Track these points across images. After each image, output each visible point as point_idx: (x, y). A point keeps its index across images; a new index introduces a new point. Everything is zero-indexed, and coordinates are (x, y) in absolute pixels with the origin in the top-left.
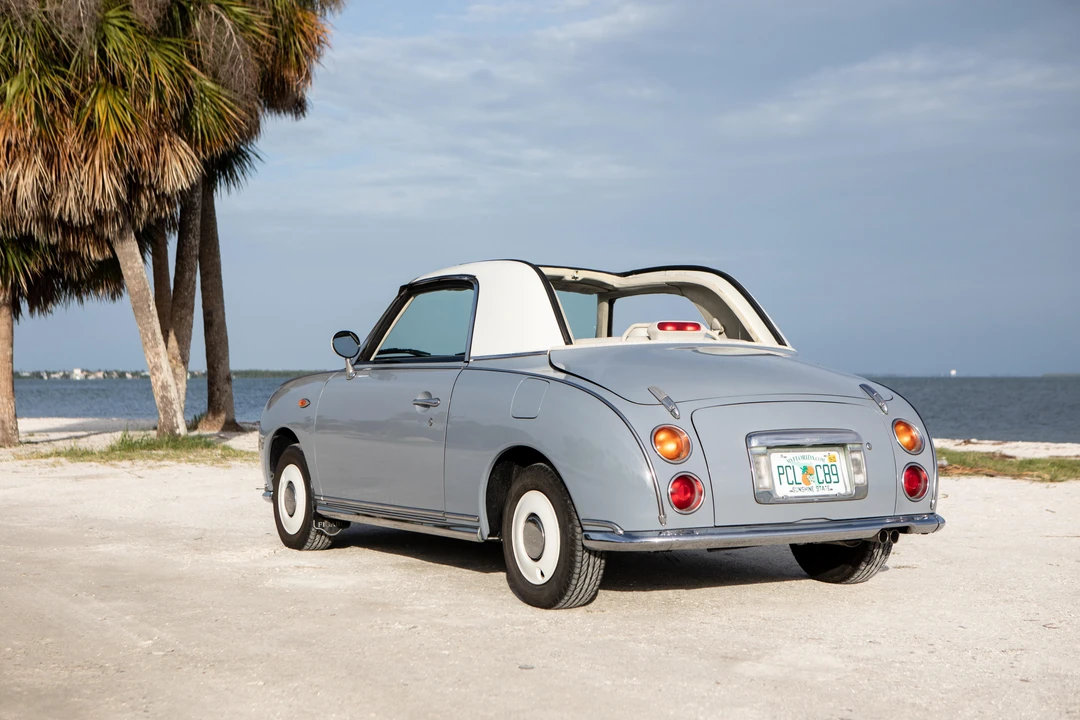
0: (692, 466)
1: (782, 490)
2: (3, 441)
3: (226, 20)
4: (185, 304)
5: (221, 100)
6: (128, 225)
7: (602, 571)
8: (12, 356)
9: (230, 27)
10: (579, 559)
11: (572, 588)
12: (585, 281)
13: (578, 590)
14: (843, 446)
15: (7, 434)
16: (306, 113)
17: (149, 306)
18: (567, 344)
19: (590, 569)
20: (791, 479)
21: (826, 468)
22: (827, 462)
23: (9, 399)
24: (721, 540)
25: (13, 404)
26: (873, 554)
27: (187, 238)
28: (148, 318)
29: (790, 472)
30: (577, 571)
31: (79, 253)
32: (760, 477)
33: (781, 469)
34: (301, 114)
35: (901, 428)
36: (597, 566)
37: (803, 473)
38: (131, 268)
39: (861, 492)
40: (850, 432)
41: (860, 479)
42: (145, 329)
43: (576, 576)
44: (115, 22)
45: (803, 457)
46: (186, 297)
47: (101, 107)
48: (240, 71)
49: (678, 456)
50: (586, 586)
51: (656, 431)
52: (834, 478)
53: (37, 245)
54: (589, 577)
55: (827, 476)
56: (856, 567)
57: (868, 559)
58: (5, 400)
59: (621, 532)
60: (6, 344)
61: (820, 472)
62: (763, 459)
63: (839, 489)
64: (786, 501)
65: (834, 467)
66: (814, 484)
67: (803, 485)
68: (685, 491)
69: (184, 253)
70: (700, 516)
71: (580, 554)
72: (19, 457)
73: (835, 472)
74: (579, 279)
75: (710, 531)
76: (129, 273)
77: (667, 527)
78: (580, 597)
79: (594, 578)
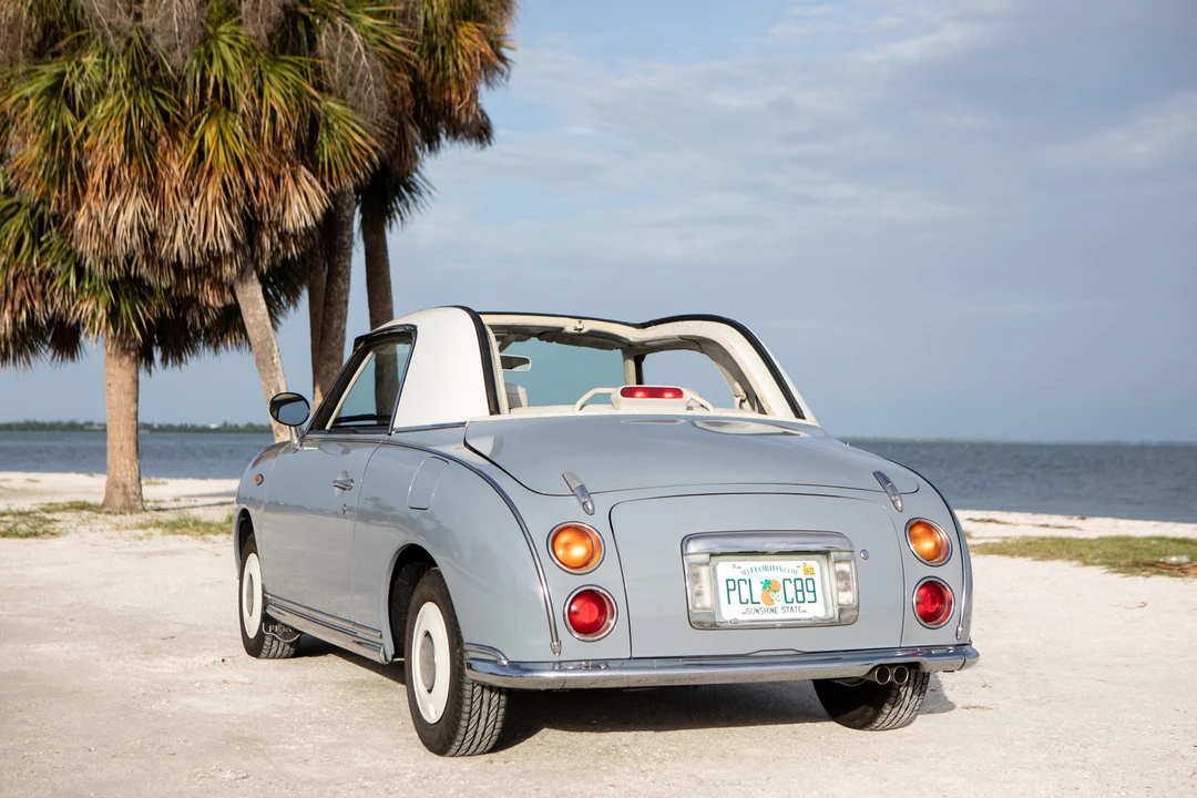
0: (603, 578)
1: (731, 612)
2: (125, 508)
3: (355, 35)
4: (333, 356)
5: (349, 125)
6: (250, 266)
7: (502, 711)
8: (137, 413)
9: (359, 42)
10: (467, 694)
11: (462, 731)
12: (592, 333)
13: (471, 733)
14: (826, 553)
15: (129, 499)
16: (492, 141)
17: (273, 358)
18: (491, 413)
19: (485, 707)
20: (746, 596)
21: (798, 582)
22: (801, 574)
23: (131, 461)
24: (660, 676)
25: (136, 466)
26: (899, 694)
27: (335, 282)
28: (271, 372)
29: (745, 588)
30: (467, 709)
31: (198, 298)
32: (699, 594)
33: (731, 584)
34: (486, 142)
35: (919, 530)
36: (494, 703)
37: (764, 588)
38: (253, 315)
39: (845, 618)
40: (839, 535)
41: (847, 598)
42: (269, 385)
43: (466, 716)
44: (225, 38)
45: (766, 568)
46: (333, 348)
47: (210, 136)
48: (370, 93)
49: (586, 564)
50: (481, 729)
51: (557, 529)
52: (809, 597)
53: (150, 289)
54: (484, 717)
55: (800, 594)
56: (878, 711)
57: (893, 699)
58: (128, 462)
59: (505, 663)
60: (130, 399)
61: (790, 588)
62: (704, 571)
63: (816, 611)
64: (736, 627)
65: (810, 582)
66: (779, 604)
67: (763, 605)
68: (591, 611)
69: (332, 299)
70: (611, 643)
71: (469, 687)
72: (118, 527)
73: (811, 588)
74: (585, 331)
75: (626, 664)
76: (251, 321)
77: (562, 658)
78: (476, 741)
79: (491, 719)
